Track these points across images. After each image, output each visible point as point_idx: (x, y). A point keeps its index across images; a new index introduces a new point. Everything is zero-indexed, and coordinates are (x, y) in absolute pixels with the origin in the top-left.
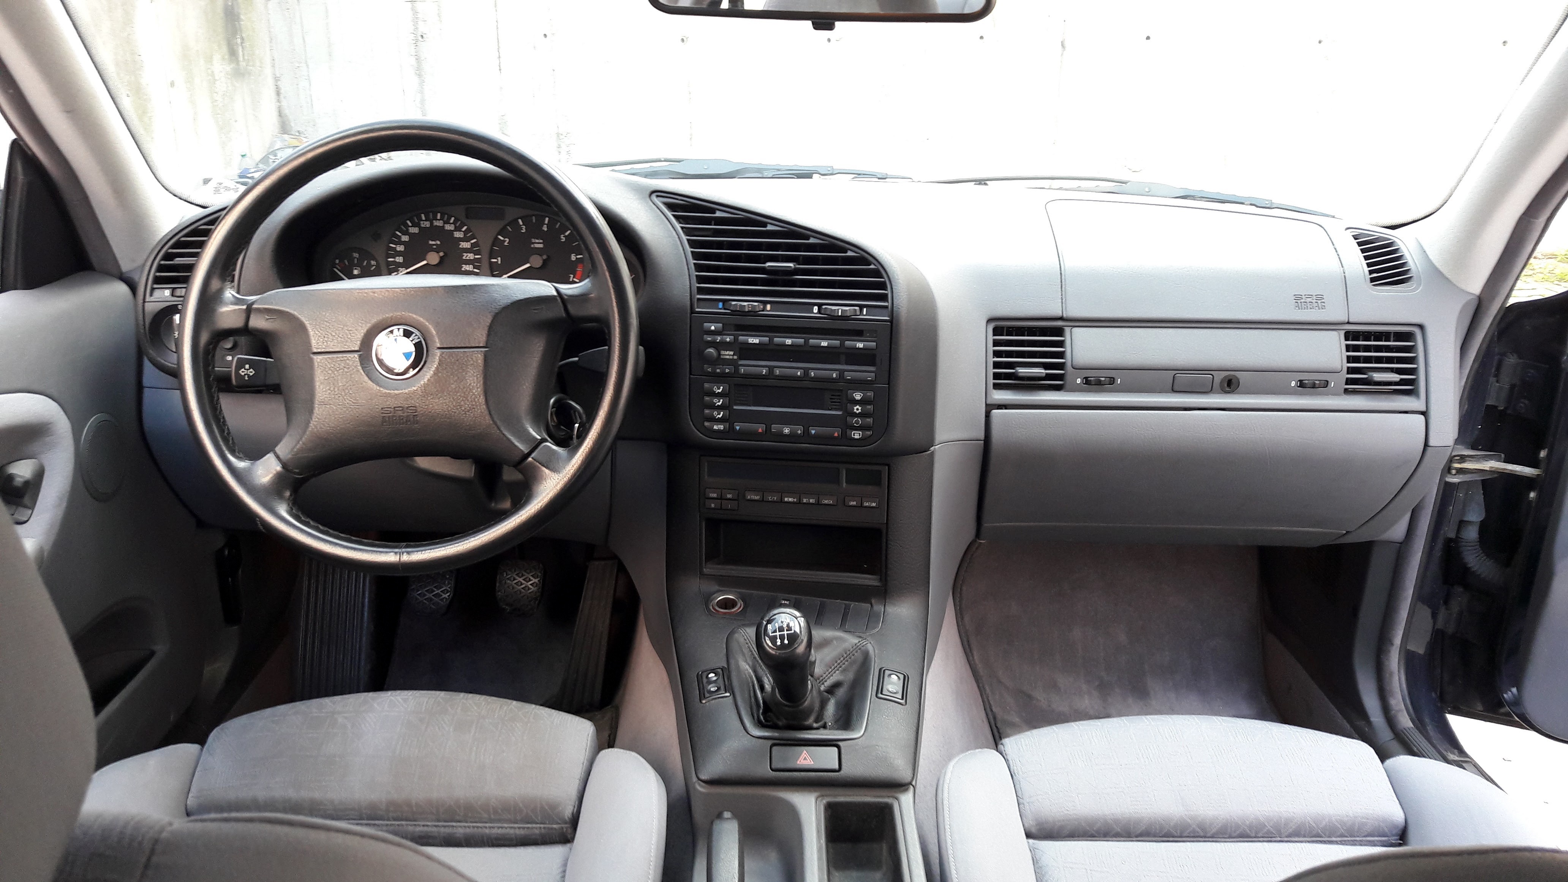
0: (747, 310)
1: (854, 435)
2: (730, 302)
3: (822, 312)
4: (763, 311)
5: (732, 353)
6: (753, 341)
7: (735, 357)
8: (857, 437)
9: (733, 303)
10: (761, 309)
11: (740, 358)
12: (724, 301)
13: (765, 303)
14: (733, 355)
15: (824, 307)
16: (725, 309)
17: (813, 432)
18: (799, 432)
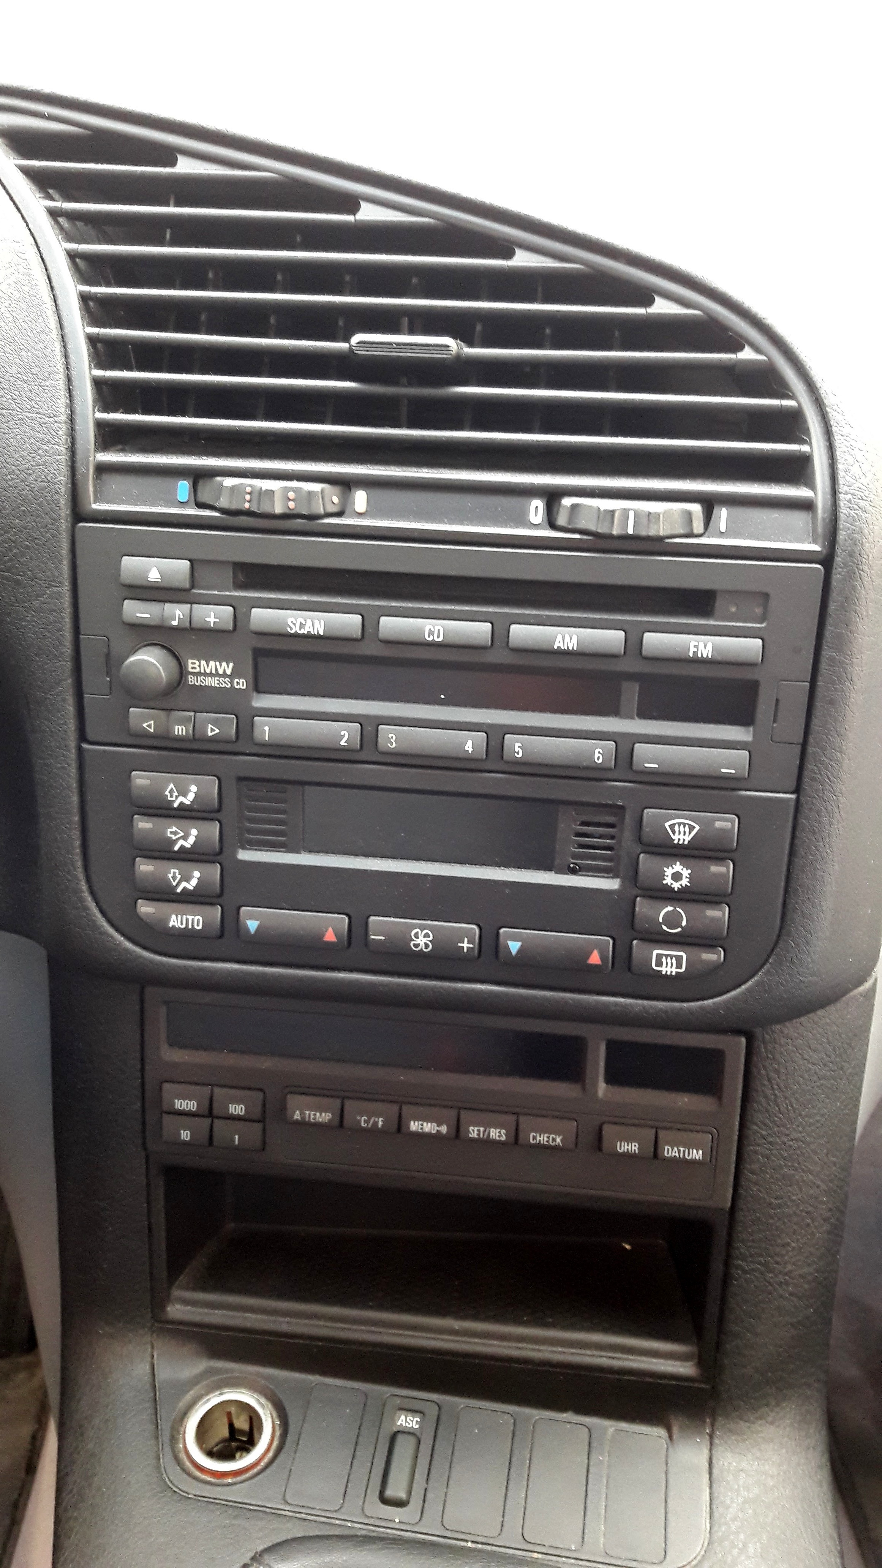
0: (278, 509)
1: (659, 964)
2: (219, 479)
3: (562, 521)
4: (340, 514)
5: (227, 668)
6: (302, 626)
7: (241, 684)
8: (669, 968)
9: (229, 482)
10: (331, 509)
11: (258, 687)
12: (198, 476)
13: (346, 484)
14: (231, 677)
15: (567, 502)
16: (200, 505)
17: (514, 947)
18: (466, 945)
